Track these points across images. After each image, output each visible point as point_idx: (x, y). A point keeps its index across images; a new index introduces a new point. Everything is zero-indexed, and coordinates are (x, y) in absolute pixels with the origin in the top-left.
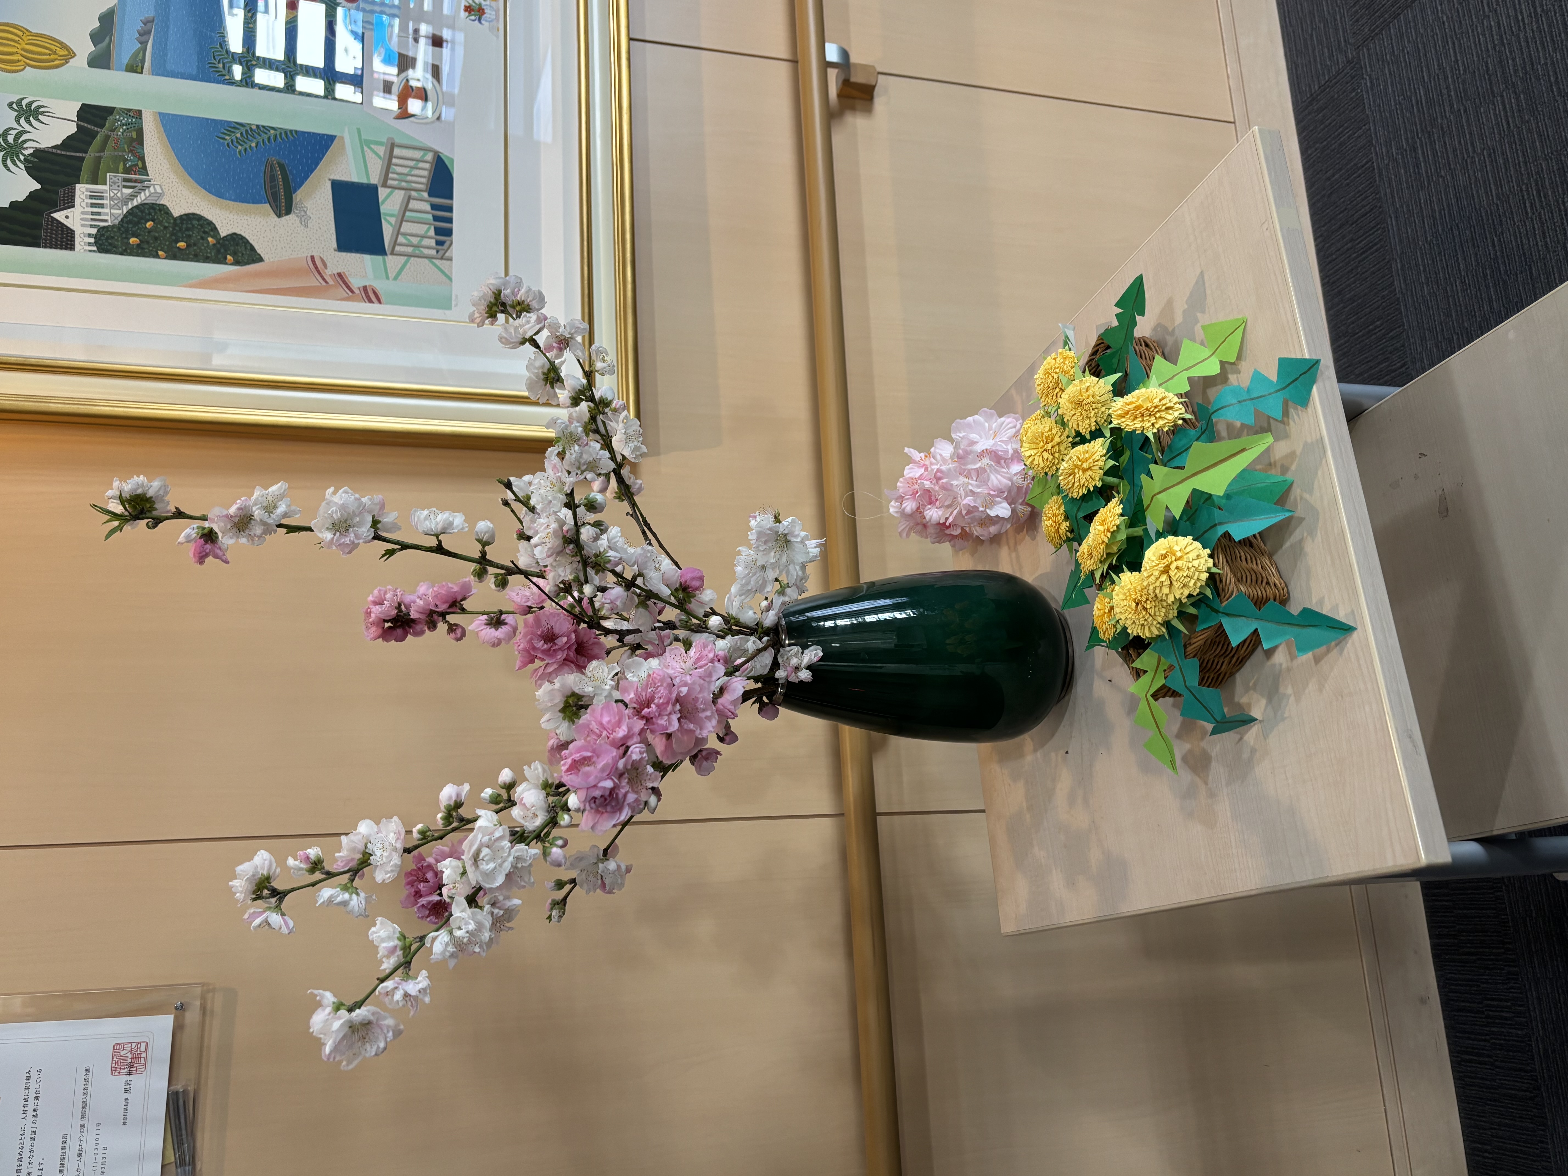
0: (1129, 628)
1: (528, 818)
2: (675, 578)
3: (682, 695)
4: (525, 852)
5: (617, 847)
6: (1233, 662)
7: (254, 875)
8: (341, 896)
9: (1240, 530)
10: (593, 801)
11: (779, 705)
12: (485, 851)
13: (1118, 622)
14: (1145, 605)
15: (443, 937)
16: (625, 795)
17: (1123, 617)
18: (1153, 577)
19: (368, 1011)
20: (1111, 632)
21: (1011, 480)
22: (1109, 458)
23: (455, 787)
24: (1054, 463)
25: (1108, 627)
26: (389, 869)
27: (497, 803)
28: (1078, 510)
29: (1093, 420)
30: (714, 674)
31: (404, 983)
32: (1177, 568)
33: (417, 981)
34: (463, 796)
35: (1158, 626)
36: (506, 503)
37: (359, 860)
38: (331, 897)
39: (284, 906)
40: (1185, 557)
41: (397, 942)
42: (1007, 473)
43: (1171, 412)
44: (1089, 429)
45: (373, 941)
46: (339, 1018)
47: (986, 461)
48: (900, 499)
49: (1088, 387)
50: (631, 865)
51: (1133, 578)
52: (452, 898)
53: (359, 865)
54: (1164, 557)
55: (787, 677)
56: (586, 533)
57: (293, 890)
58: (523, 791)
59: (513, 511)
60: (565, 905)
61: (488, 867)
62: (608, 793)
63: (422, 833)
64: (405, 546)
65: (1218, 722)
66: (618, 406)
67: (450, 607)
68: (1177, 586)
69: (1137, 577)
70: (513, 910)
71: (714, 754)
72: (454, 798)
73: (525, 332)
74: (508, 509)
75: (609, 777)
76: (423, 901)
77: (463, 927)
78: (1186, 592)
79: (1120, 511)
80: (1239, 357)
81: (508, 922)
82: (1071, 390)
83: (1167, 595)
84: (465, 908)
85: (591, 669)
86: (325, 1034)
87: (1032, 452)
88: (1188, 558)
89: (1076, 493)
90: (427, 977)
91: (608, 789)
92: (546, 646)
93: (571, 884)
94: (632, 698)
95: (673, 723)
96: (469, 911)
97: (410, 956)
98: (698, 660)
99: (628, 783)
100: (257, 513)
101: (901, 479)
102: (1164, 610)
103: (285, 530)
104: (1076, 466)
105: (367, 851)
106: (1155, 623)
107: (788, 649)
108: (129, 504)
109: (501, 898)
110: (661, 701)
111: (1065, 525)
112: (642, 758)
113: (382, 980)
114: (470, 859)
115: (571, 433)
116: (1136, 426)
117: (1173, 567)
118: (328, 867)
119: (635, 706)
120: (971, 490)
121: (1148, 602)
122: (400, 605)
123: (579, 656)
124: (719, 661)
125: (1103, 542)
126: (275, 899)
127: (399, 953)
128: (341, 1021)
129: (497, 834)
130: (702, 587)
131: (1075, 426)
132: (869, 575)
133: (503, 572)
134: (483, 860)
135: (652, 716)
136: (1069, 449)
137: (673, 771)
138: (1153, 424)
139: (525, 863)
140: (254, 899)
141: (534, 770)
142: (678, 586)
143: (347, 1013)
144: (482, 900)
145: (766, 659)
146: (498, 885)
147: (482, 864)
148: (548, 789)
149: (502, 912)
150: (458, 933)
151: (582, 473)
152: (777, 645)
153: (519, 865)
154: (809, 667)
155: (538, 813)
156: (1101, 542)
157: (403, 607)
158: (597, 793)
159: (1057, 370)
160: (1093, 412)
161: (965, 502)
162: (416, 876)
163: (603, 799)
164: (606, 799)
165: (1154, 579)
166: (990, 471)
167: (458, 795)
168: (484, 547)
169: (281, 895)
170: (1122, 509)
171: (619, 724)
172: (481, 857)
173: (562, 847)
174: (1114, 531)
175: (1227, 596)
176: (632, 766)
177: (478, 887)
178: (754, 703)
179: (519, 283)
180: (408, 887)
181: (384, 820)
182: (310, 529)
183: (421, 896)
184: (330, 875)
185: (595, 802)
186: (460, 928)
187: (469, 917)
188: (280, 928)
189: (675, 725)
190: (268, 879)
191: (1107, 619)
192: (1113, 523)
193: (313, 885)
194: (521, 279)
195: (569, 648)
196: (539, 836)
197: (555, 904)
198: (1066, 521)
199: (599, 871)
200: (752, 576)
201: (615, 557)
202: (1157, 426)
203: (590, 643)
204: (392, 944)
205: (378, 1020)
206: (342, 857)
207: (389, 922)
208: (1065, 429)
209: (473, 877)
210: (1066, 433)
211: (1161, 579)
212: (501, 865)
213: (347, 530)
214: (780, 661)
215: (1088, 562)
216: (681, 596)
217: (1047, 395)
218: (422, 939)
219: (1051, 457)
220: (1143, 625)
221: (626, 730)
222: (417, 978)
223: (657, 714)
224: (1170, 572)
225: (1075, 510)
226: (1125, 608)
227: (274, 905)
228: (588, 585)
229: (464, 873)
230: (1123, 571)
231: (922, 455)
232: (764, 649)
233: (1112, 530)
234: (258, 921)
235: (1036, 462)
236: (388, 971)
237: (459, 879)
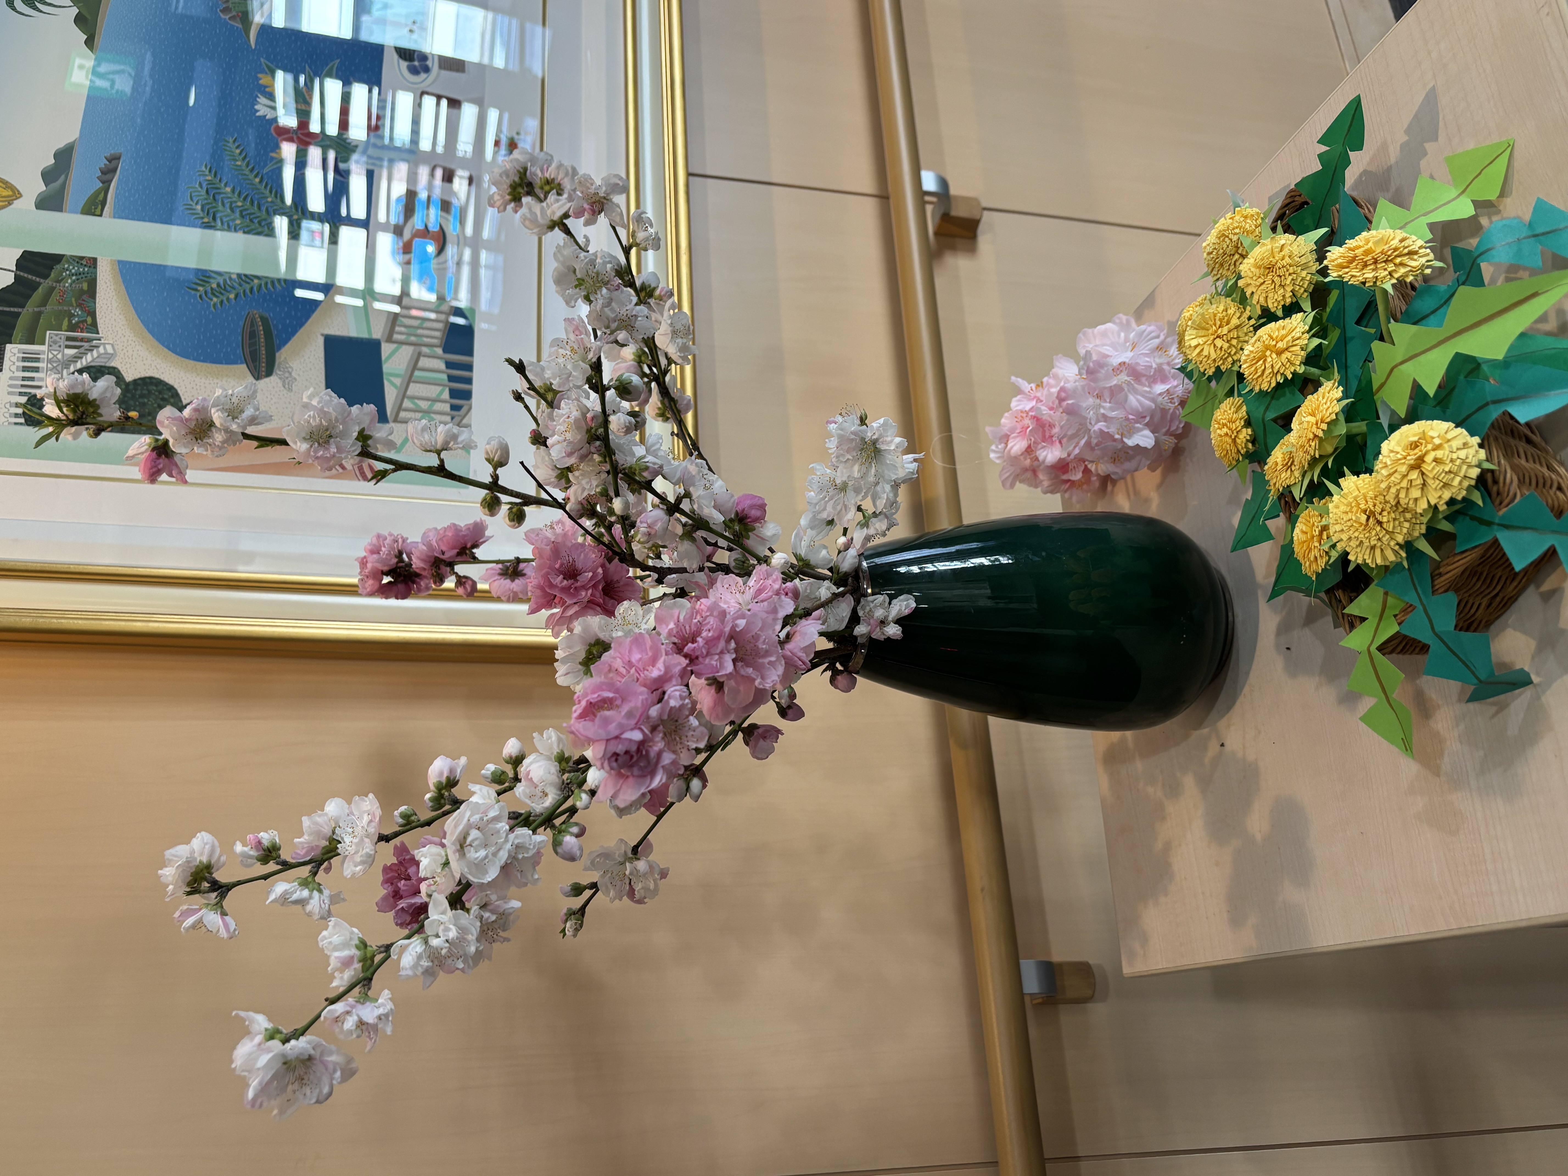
0: (1352, 553)
1: (536, 798)
2: (730, 504)
3: (738, 630)
4: (528, 838)
5: (650, 846)
6: (1494, 605)
7: (188, 862)
8: (298, 892)
9: (1524, 413)
10: (613, 759)
11: (857, 673)
12: (474, 834)
13: (1334, 546)
14: (1379, 518)
15: (415, 947)
16: (659, 755)
17: (1344, 537)
18: (1398, 476)
19: (309, 1042)
20: (1322, 563)
21: (1153, 400)
22: (1313, 336)
23: (449, 760)
24: (1229, 354)
25: (1318, 555)
26: (358, 860)
27: (501, 782)
28: (1267, 408)
29: (1289, 289)
30: (780, 609)
31: (359, 1006)
32: (1435, 460)
33: (376, 1004)
34: (459, 771)
35: (1397, 548)
36: (518, 397)
37: (323, 848)
38: (286, 892)
39: (226, 903)
40: (1446, 446)
41: (354, 952)
42: (1150, 392)
43: (1415, 257)
44: (1282, 303)
45: (323, 950)
46: (269, 1050)
47: (1124, 377)
48: (1005, 438)
49: (1283, 245)
50: (668, 869)
51: (1361, 482)
52: (430, 896)
53: (324, 854)
54: (1414, 445)
55: (870, 633)
56: (617, 422)
57: (239, 883)
58: (531, 763)
59: (526, 407)
60: (583, 915)
61: (478, 855)
62: (634, 748)
63: (406, 816)
64: (400, 466)
65: (1480, 681)
66: (663, 293)
67: (459, 554)
68: (1434, 486)
69: (1367, 481)
70: (510, 914)
71: (773, 733)
72: (445, 775)
73: (554, 213)
74: (520, 405)
75: (637, 727)
76: (402, 904)
77: (441, 934)
78: (1447, 495)
79: (1340, 394)
80: (1503, 193)
81: (504, 930)
82: (1257, 253)
83: (1416, 500)
84: (446, 908)
85: (621, 611)
86: (249, 1071)
87: (1201, 341)
88: (1451, 447)
89: (1266, 384)
90: (390, 999)
91: (635, 741)
92: (565, 582)
93: (591, 888)
94: (672, 629)
95: (726, 664)
96: (450, 913)
97: (372, 970)
98: (759, 591)
99: (663, 738)
100: (217, 416)
101: (1006, 414)
102: (1407, 525)
103: (255, 443)
104: (1267, 348)
105: (334, 837)
106: (1392, 543)
107: (870, 598)
108: (68, 406)
109: (494, 897)
110: (710, 635)
111: (1246, 433)
112: (682, 706)
113: (333, 1001)
114: (453, 844)
115: (598, 274)
116: (1365, 276)
117: (1429, 458)
118: (286, 855)
119: (676, 640)
120: (1103, 414)
121: (1385, 513)
122: (400, 553)
123: (607, 598)
124: (787, 594)
125: (1316, 436)
126: (216, 894)
127: (358, 966)
128: (270, 1055)
129: (492, 814)
130: (763, 519)
131: (1262, 300)
132: (971, 517)
133: (518, 501)
134: (470, 845)
135: (698, 653)
136: (1251, 334)
137: (722, 750)
138: (1390, 274)
139: (528, 853)
140: (189, 893)
141: (548, 739)
142: (733, 516)
143: (280, 1044)
144: (472, 901)
145: (844, 609)
146: (490, 880)
147: (470, 852)
148: (564, 764)
149: (493, 918)
150: (435, 942)
151: (612, 333)
152: (858, 595)
153: (520, 856)
154: (899, 621)
155: (547, 790)
156: (1311, 436)
157: (404, 556)
158: (620, 748)
159: (1237, 231)
160: (1290, 278)
161: (1096, 428)
162: (396, 871)
163: (628, 757)
164: (632, 757)
165: (1399, 477)
166: (1129, 391)
167: (452, 770)
168: (495, 469)
169: (224, 889)
170: (1342, 392)
171: (653, 661)
172: (468, 842)
173: (578, 836)
174: (1333, 421)
175: (1506, 501)
176: (669, 716)
177: (464, 882)
178: (825, 670)
179: (549, 161)
180: (386, 886)
181: (357, 798)
182: (283, 442)
183: (401, 898)
184: (286, 866)
185: (616, 760)
186: (437, 936)
187: (449, 920)
188: (218, 931)
189: (729, 667)
190: (208, 868)
191: (1317, 544)
192: (1330, 410)
193: (265, 877)
194: (552, 157)
195: (594, 586)
196: (547, 820)
197: (571, 914)
198: (1247, 428)
199: (627, 873)
200: (829, 500)
201: (654, 464)
202: (1396, 275)
203: (622, 583)
204: (346, 953)
205: (322, 1054)
206: (300, 843)
207: (346, 924)
208: (1245, 309)
209: (457, 868)
210: (1247, 313)
211: (1410, 477)
212: (495, 854)
213: (327, 442)
214: (861, 613)
215: (1284, 474)
216: (737, 528)
217: (1222, 265)
218: (388, 948)
219: (1226, 345)
220: (1373, 548)
221: (663, 669)
222: (377, 1000)
223: (704, 651)
224: (1424, 465)
225: (1262, 409)
226: (1349, 524)
227: (214, 901)
228: (619, 498)
229: (446, 864)
230: (1344, 476)
231: (1033, 385)
232: (842, 595)
233: (1328, 420)
234: (190, 921)
235: (1205, 353)
236: (341, 989)
237: (439, 870)
